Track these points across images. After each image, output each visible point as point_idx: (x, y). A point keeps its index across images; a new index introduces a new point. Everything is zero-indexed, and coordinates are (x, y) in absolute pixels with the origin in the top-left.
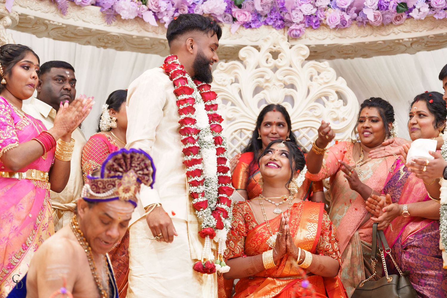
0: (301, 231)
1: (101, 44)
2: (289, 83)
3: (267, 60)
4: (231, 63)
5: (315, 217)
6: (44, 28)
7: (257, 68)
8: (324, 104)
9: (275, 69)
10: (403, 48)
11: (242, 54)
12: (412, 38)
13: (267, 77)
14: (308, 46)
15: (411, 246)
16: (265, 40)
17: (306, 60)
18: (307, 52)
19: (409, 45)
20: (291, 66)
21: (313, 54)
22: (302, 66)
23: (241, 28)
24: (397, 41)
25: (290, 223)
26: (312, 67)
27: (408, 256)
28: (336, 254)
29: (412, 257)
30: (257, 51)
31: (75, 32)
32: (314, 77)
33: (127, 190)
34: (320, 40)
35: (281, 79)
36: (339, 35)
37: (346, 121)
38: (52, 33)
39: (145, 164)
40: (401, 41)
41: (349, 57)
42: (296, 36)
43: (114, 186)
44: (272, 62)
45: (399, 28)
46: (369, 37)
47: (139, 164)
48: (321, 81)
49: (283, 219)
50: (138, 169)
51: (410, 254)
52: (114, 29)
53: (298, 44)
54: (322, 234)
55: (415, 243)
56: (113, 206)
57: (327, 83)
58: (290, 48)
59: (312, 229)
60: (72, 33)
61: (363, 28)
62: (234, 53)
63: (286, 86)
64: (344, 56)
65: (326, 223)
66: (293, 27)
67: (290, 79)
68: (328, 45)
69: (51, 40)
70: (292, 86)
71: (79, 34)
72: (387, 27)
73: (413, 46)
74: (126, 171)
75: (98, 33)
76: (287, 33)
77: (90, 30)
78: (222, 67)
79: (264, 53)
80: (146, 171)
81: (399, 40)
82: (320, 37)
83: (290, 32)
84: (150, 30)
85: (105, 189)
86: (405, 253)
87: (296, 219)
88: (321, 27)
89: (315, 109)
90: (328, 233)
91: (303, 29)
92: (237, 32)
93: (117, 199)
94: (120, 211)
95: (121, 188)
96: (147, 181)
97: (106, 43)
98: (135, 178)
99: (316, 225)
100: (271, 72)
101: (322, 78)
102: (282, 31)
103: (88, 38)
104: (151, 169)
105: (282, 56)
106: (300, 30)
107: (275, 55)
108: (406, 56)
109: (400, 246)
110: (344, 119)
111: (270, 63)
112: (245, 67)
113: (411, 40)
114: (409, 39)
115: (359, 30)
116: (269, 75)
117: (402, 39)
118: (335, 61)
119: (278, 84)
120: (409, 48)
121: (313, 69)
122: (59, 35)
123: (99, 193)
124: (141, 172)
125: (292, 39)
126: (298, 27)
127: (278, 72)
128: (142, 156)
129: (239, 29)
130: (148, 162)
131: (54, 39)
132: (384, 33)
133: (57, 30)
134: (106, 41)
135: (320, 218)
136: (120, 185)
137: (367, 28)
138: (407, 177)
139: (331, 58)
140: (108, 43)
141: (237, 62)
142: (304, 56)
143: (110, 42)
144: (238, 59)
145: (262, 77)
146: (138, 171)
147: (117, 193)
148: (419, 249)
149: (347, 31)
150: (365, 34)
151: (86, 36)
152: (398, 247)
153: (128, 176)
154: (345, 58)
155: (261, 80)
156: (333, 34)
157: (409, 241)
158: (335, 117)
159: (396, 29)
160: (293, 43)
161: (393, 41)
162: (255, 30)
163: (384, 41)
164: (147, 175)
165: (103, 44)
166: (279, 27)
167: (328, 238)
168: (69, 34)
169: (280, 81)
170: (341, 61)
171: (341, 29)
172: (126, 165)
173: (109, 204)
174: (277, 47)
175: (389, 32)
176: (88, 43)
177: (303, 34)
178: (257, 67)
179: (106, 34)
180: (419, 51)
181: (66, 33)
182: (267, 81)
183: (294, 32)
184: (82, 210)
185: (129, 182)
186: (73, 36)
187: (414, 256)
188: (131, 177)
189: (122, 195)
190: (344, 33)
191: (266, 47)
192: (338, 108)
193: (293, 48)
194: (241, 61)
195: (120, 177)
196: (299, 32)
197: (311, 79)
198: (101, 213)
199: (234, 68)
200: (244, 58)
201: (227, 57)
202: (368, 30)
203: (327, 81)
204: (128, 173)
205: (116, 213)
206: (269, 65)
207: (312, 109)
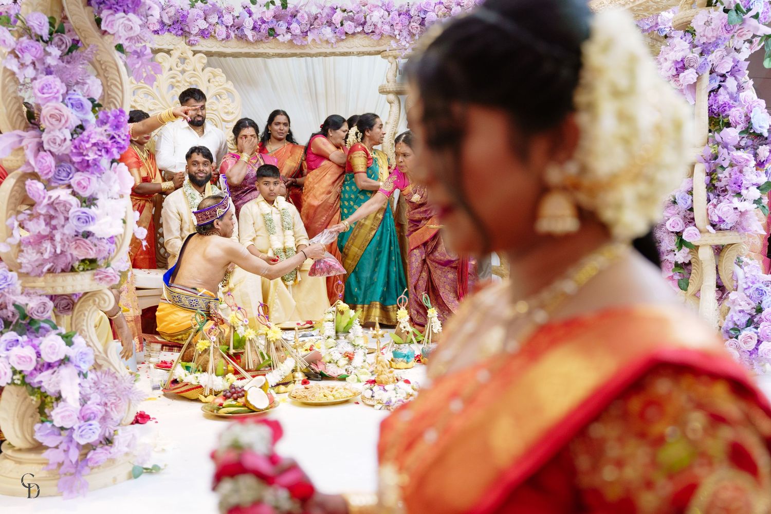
3: (177, 65)
7: (170, 70)
9: (183, 72)
11: (158, 58)
12: (276, 53)
16: (176, 49)
17: (205, 67)
18: (205, 60)
19: (270, 56)
20: (194, 70)
22: (203, 71)
24: (264, 54)
26: (210, 72)
30: (169, 57)
32: (211, 81)
34: (209, 47)
36: (224, 45)
37: (233, 115)
44: (181, 66)
45: (267, 44)
46: (245, 49)
48: (217, 84)
57: (221, 85)
58: (193, 56)
61: (240, 41)
66: (191, 37)
67: (195, 81)
68: (215, 52)
72: (259, 44)
73: (273, 56)
76: (187, 41)
79: (175, 59)
81: (266, 53)
82: (210, 45)
83: (190, 41)
88: (210, 38)
101: (217, 82)
105: (188, 62)
110: (232, 113)
111: (179, 67)
114: (273, 53)
115: (240, 44)
116: (180, 77)
119: (186, 84)
121: (210, 74)
126: (195, 38)
127: (185, 74)
132: (255, 47)
142: (203, 63)
149: (230, 43)
150: (242, 46)
156: (219, 44)
158: (226, 111)
159: (265, 46)
161: (261, 53)
162: (162, 37)
169: (187, 82)
171: (226, 41)
174: (184, 54)
175: (259, 47)
177: (198, 42)
190: (227, 44)
191: (176, 54)
192: (228, 105)
193: (196, 56)
196: (196, 41)
197: (209, 81)
200: (161, 62)
202: (245, 45)
203: (221, 84)
206: (179, 69)
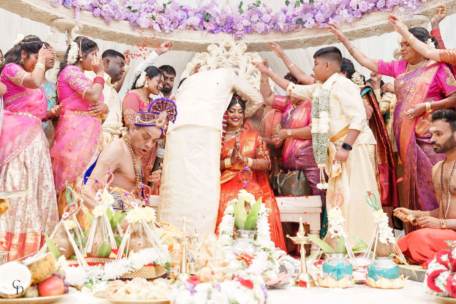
0: (246, 146)
1: (129, 43)
2: (235, 64)
3: (223, 52)
4: (203, 53)
5: (254, 139)
6: (96, 33)
7: (217, 56)
8: (255, 76)
9: (228, 57)
10: (300, 45)
11: (209, 48)
12: (305, 39)
13: (223, 61)
14: (246, 44)
15: (300, 156)
17: (245, 52)
18: (245, 47)
19: (303, 43)
20: (237, 55)
21: (249, 48)
22: (243, 55)
23: (208, 33)
24: (296, 41)
25: (240, 142)
26: (249, 55)
27: (299, 161)
28: (267, 157)
29: (302, 162)
30: (217, 46)
31: (115, 35)
32: (250, 61)
33: (160, 122)
34: (253, 40)
35: (231, 62)
36: (264, 37)
38: (102, 36)
39: (172, 109)
40: (299, 41)
41: (269, 50)
42: (239, 38)
43: (154, 118)
44: (226, 53)
45: (298, 33)
46: (280, 38)
47: (169, 108)
49: (237, 140)
50: (168, 110)
51: (300, 160)
52: (136, 34)
53: (241, 42)
54: (258, 147)
55: (303, 154)
56: (151, 129)
58: (236, 45)
59: (252, 145)
60: (113, 36)
61: (277, 33)
62: (204, 48)
63: (234, 66)
64: (266, 49)
65: (260, 141)
66: (238, 33)
67: (236, 62)
68: (257, 43)
70: (237, 66)
71: (117, 37)
72: (291, 33)
73: (305, 44)
74: (162, 111)
75: (128, 36)
76: (234, 36)
77: (123, 34)
78: (198, 55)
79: (222, 48)
80: (172, 113)
81: (297, 40)
82: (253, 39)
83: (236, 36)
84: (157, 34)
85: (148, 119)
86: (297, 160)
87: (243, 140)
88: (254, 33)
89: (250, 79)
90: (261, 146)
91: (243, 34)
92: (206, 36)
93: (154, 126)
94: (154, 133)
95: (158, 120)
96: (172, 118)
97: (132, 42)
98: (166, 116)
99: (254, 143)
100: (225, 59)
102: (231, 35)
103: (122, 39)
104: (175, 112)
105: (232, 49)
106: (242, 34)
107: (228, 49)
108: (301, 49)
109: (294, 156)
111: (225, 53)
112: (211, 56)
113: (304, 40)
114: (303, 39)
115: (275, 35)
116: (224, 60)
117: (299, 40)
118: (261, 52)
119: (229, 65)
120: (303, 45)
121: (249, 57)
122: (106, 37)
123: (145, 121)
124: (170, 113)
125: (237, 40)
126: (240, 33)
128: (172, 104)
129: (207, 34)
130: (174, 108)
131: (103, 40)
132: (289, 36)
133: (105, 34)
134: (132, 40)
135: (256, 138)
136: (158, 118)
137: (280, 33)
138: (292, 118)
139: (259, 51)
140: (133, 42)
141: (206, 53)
142: (244, 49)
143: (134, 41)
144: (207, 51)
145: (220, 61)
146: (168, 112)
147: (155, 122)
148: (305, 157)
149: (268, 35)
150: (278, 37)
151: (121, 37)
152: (293, 157)
153: (163, 114)
154: (267, 51)
155: (219, 63)
156: (260, 37)
157: (299, 153)
159: (296, 34)
160: (238, 42)
161: (294, 41)
162: (216, 34)
163: (289, 41)
164: (172, 115)
165: (131, 43)
166: (230, 33)
167: (261, 149)
168: (111, 37)
169: (231, 63)
170: (265, 52)
171: (265, 34)
172: (163, 107)
173: (149, 128)
174: (229, 44)
175: (291, 35)
176: (122, 42)
177: (243, 37)
179: (132, 37)
180: (308, 47)
181: (110, 36)
182: (223, 63)
183: (238, 36)
184: (132, 130)
185: (163, 117)
186: (113, 38)
187: (303, 161)
188: (164, 115)
189: (158, 124)
190: (266, 36)
191: (222, 44)
193: (238, 45)
194: (209, 52)
195: (158, 114)
196: (241, 35)
197: (248, 62)
198: (144, 132)
199: (205, 56)
200: (210, 51)
201: (201, 50)
202: (280, 35)
204: (163, 112)
205: (153, 133)
206: (225, 55)
207: (249, 79)
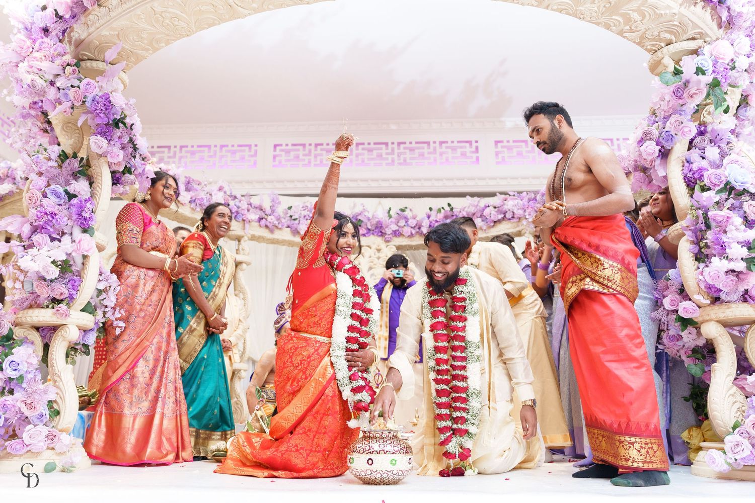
3: (375, 254)
6: (262, 239)
9: (379, 258)
11: (362, 251)
13: (375, 263)
14: (395, 246)
16: (374, 244)
30: (369, 249)
36: (410, 240)
38: (266, 241)
41: (416, 250)
42: (388, 241)
44: (378, 255)
53: (390, 244)
58: (386, 247)
66: (386, 236)
68: (405, 245)
69: (265, 244)
76: (384, 239)
77: (285, 240)
79: (373, 250)
82: (401, 241)
88: (401, 236)
91: (392, 237)
100: (377, 260)
102: (381, 238)
105: (382, 251)
107: (379, 250)
112: (364, 257)
119: (380, 266)
122: (270, 242)
126: (389, 236)
131: (267, 243)
134: (293, 244)
139: (407, 250)
145: (372, 262)
151: (283, 242)
154: (414, 250)
155: (372, 264)
156: (406, 240)
166: (380, 236)
168: (274, 242)
176: (284, 245)
178: (370, 257)
179: (293, 242)
182: (375, 264)
183: (388, 239)
190: (412, 239)
191: (374, 247)
195: (284, 313)
196: (390, 239)
